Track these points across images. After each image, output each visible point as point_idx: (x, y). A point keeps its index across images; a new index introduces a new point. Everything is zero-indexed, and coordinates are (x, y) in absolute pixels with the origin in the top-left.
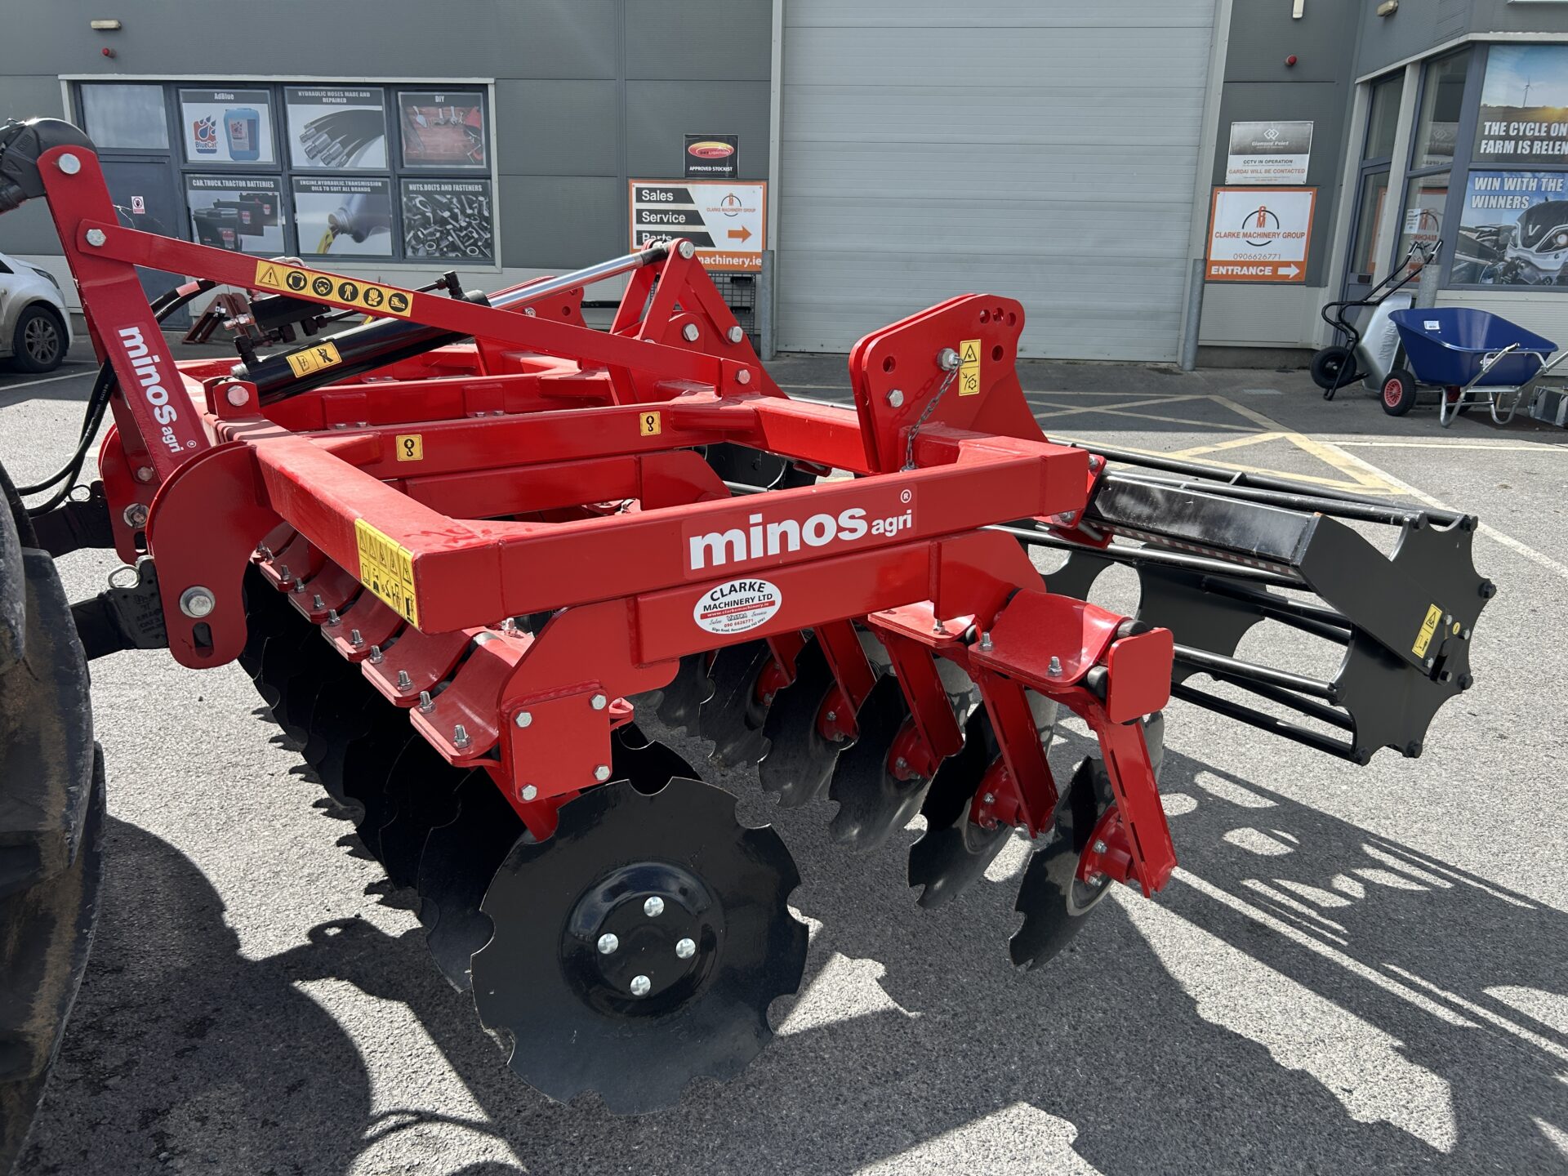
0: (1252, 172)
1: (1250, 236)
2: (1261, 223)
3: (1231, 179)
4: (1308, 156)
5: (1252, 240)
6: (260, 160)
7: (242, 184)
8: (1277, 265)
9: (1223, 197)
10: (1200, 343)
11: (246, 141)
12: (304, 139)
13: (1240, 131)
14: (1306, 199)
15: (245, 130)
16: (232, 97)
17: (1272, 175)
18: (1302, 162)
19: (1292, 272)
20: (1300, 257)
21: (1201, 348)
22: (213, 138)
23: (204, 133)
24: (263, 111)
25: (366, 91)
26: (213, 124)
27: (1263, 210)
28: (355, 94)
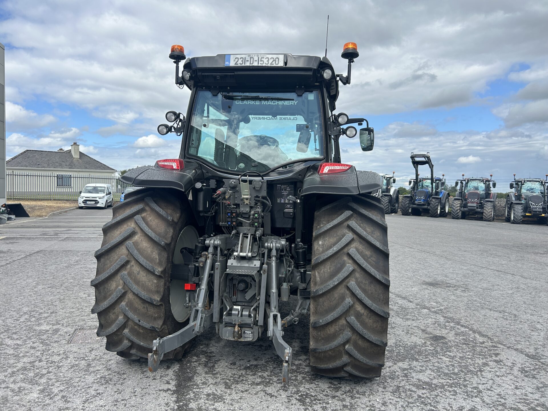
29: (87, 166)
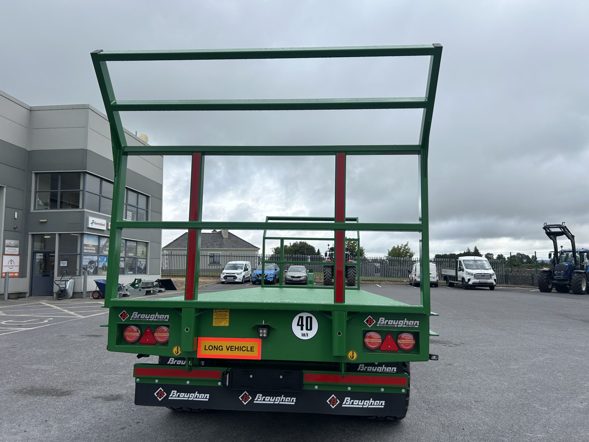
0: (9, 251)
1: (10, 266)
2: (11, 263)
3: (6, 253)
4: (18, 248)
5: (10, 267)
8: (14, 273)
9: (5, 257)
10: (8, 293)
13: (7, 242)
14: (18, 257)
17: (13, 252)
18: (18, 249)
19: (16, 274)
20: (18, 271)
21: (8, 294)
27: (11, 260)
29: (234, 245)
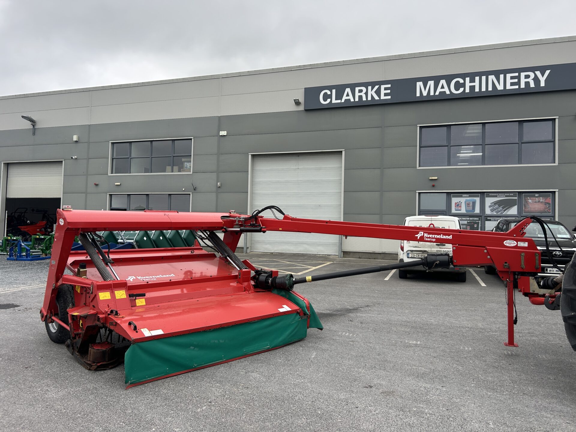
6: (475, 212)
7: (469, 219)
11: (471, 207)
12: (490, 207)
15: (471, 204)
16: (468, 196)
22: (461, 207)
23: (458, 205)
24: (478, 200)
25: (512, 194)
26: (461, 203)
28: (508, 195)
